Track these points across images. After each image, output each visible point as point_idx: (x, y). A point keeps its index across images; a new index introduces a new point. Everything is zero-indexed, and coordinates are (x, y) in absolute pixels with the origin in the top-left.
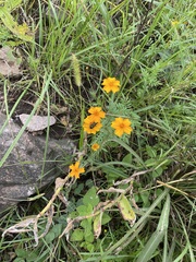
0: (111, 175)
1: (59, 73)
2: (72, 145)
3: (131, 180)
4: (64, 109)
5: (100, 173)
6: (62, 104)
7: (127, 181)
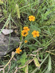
0: (31, 48)
1: (14, 15)
2: (18, 39)
3: (38, 51)
4: (16, 27)
5: (27, 48)
6: (15, 26)
7: (36, 51)
